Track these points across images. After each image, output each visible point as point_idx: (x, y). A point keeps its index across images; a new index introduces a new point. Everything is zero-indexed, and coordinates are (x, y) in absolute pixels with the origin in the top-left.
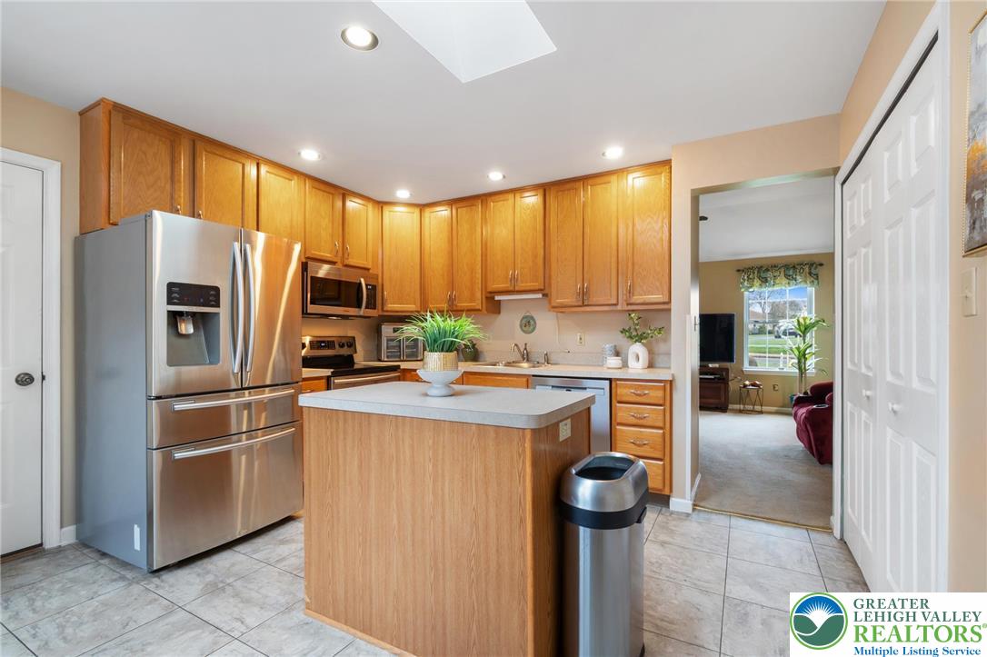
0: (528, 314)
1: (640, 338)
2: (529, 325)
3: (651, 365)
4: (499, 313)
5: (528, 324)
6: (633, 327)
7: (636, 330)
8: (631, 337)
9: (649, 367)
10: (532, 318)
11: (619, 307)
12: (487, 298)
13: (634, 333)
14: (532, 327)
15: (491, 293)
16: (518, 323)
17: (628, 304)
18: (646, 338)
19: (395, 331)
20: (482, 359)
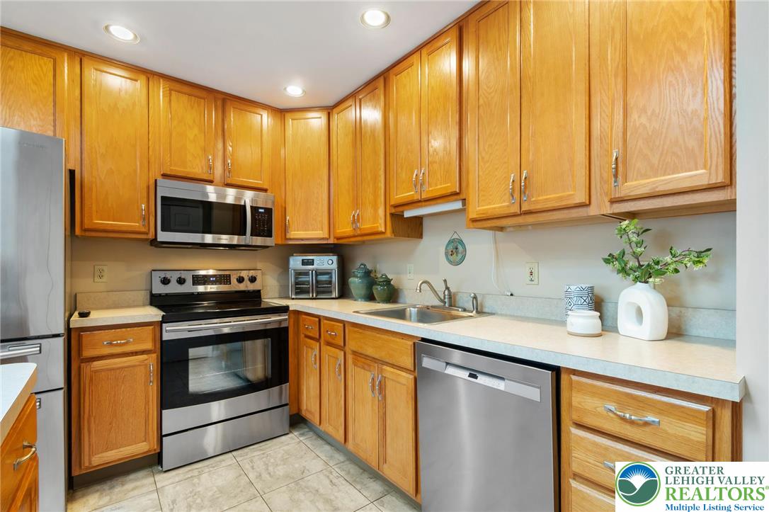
0: (455, 236)
1: (645, 274)
2: (457, 253)
3: (675, 332)
4: (420, 236)
5: (456, 251)
6: (628, 250)
7: (637, 256)
8: (624, 271)
9: (667, 338)
10: (461, 242)
11: (593, 211)
12: (392, 215)
13: (632, 263)
14: (460, 256)
15: (396, 206)
16: (443, 250)
17: (613, 202)
18: (661, 273)
19: (304, 263)
20: (401, 300)
